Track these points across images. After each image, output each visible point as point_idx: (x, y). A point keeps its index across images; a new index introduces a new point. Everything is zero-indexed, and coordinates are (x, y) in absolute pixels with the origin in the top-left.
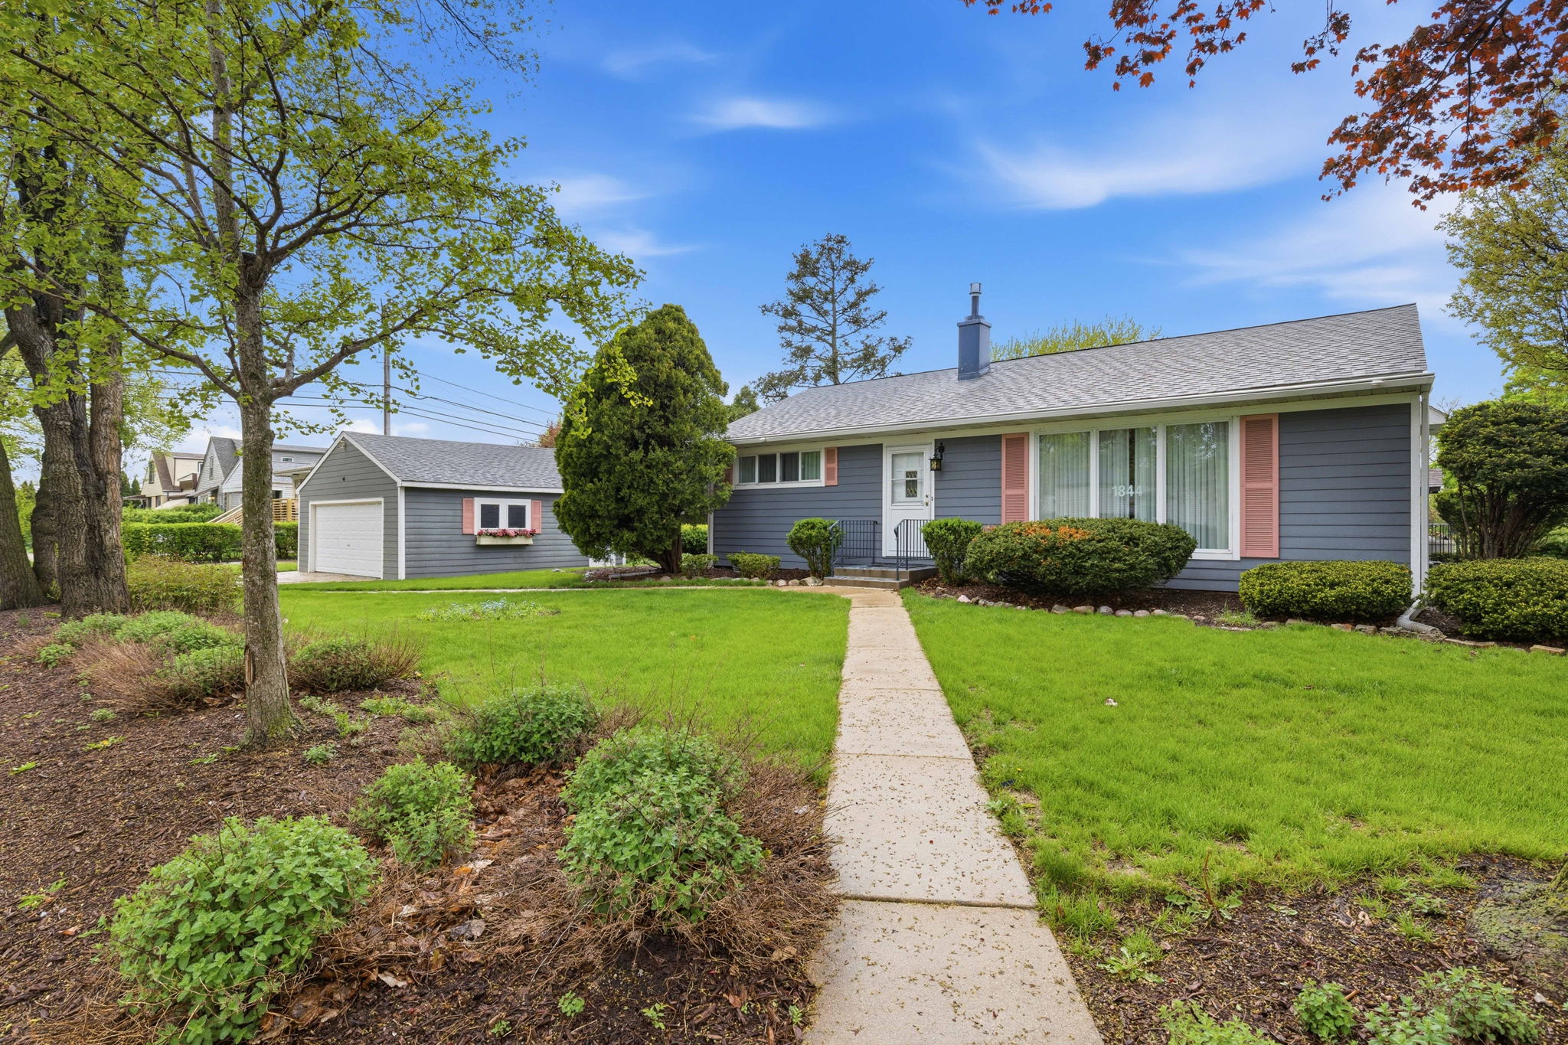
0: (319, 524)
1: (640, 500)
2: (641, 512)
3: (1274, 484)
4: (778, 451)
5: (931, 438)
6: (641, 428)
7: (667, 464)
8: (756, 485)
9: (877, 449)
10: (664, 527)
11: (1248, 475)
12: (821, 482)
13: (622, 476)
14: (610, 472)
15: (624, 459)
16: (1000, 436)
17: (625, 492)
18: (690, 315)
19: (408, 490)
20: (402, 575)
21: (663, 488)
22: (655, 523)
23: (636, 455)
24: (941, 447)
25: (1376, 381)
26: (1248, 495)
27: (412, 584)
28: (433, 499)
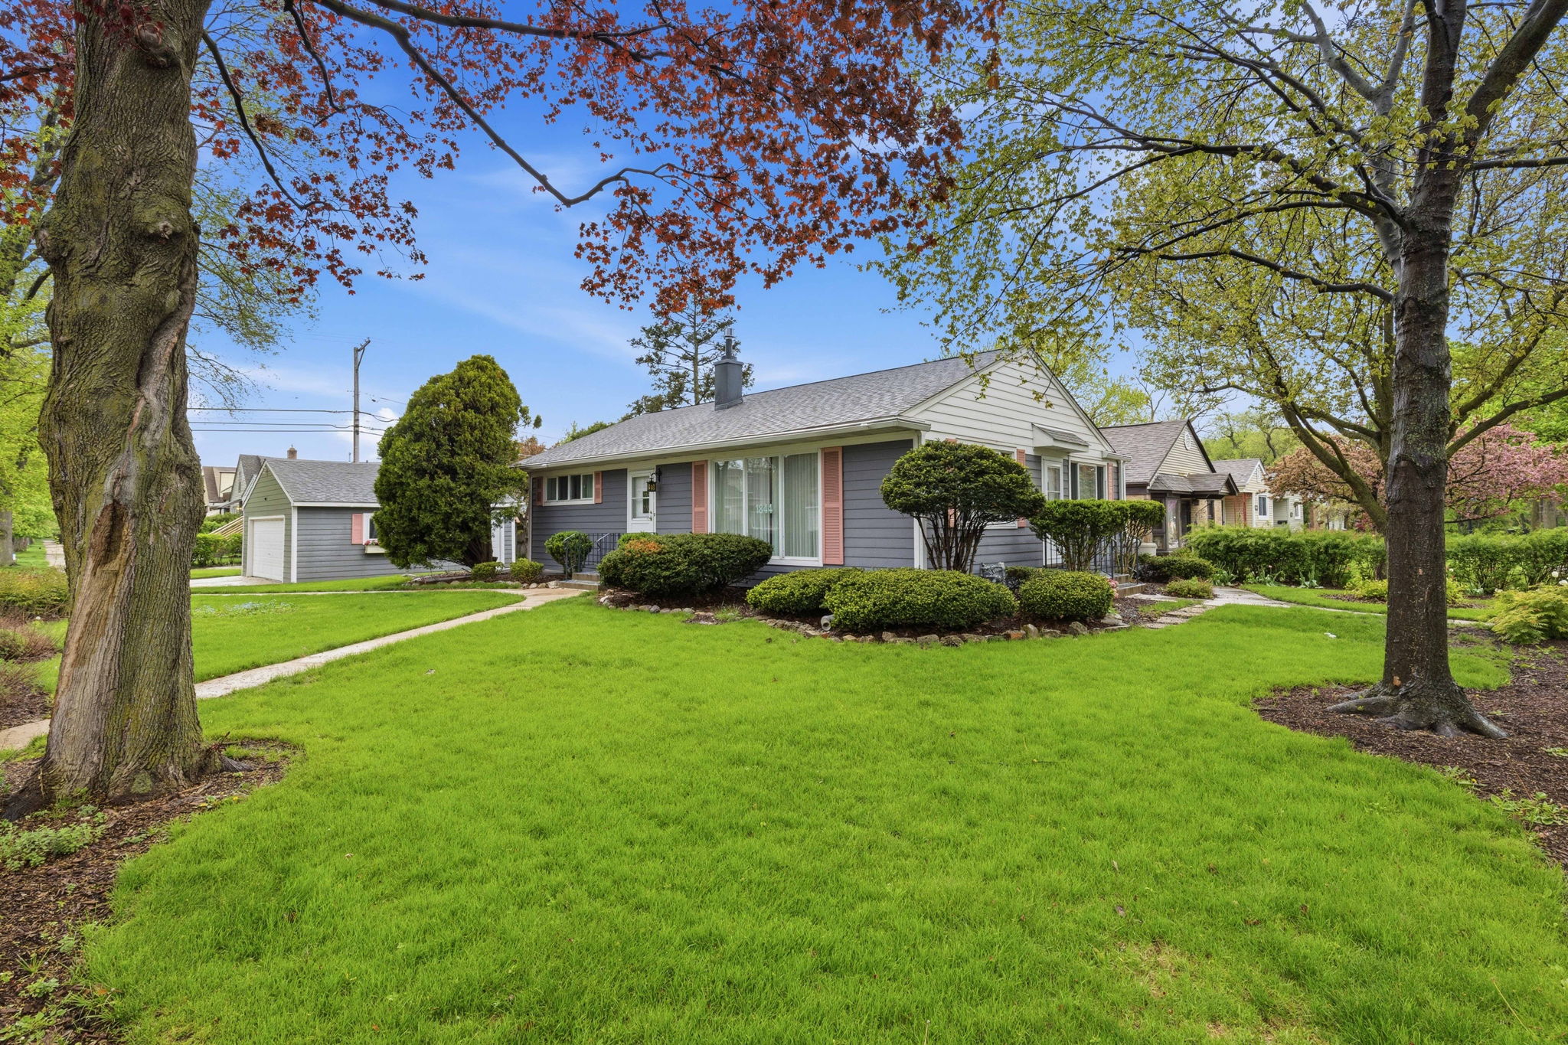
0: (256, 536)
1: (426, 519)
2: (429, 529)
3: (840, 505)
4: (569, 473)
5: (654, 464)
6: (428, 460)
7: (450, 489)
8: (557, 503)
9: (623, 473)
10: (452, 540)
11: (826, 499)
12: (591, 501)
13: (411, 500)
14: (403, 496)
15: (413, 485)
16: (690, 463)
17: (415, 512)
18: (502, 364)
19: (300, 509)
20: (294, 579)
21: (445, 509)
22: (442, 537)
23: (424, 482)
24: (660, 471)
25: (864, 424)
26: (826, 511)
27: (303, 586)
28: (323, 515)
